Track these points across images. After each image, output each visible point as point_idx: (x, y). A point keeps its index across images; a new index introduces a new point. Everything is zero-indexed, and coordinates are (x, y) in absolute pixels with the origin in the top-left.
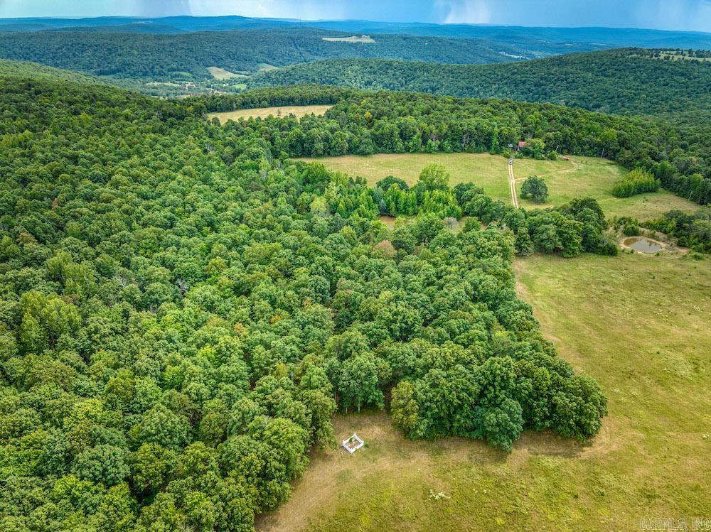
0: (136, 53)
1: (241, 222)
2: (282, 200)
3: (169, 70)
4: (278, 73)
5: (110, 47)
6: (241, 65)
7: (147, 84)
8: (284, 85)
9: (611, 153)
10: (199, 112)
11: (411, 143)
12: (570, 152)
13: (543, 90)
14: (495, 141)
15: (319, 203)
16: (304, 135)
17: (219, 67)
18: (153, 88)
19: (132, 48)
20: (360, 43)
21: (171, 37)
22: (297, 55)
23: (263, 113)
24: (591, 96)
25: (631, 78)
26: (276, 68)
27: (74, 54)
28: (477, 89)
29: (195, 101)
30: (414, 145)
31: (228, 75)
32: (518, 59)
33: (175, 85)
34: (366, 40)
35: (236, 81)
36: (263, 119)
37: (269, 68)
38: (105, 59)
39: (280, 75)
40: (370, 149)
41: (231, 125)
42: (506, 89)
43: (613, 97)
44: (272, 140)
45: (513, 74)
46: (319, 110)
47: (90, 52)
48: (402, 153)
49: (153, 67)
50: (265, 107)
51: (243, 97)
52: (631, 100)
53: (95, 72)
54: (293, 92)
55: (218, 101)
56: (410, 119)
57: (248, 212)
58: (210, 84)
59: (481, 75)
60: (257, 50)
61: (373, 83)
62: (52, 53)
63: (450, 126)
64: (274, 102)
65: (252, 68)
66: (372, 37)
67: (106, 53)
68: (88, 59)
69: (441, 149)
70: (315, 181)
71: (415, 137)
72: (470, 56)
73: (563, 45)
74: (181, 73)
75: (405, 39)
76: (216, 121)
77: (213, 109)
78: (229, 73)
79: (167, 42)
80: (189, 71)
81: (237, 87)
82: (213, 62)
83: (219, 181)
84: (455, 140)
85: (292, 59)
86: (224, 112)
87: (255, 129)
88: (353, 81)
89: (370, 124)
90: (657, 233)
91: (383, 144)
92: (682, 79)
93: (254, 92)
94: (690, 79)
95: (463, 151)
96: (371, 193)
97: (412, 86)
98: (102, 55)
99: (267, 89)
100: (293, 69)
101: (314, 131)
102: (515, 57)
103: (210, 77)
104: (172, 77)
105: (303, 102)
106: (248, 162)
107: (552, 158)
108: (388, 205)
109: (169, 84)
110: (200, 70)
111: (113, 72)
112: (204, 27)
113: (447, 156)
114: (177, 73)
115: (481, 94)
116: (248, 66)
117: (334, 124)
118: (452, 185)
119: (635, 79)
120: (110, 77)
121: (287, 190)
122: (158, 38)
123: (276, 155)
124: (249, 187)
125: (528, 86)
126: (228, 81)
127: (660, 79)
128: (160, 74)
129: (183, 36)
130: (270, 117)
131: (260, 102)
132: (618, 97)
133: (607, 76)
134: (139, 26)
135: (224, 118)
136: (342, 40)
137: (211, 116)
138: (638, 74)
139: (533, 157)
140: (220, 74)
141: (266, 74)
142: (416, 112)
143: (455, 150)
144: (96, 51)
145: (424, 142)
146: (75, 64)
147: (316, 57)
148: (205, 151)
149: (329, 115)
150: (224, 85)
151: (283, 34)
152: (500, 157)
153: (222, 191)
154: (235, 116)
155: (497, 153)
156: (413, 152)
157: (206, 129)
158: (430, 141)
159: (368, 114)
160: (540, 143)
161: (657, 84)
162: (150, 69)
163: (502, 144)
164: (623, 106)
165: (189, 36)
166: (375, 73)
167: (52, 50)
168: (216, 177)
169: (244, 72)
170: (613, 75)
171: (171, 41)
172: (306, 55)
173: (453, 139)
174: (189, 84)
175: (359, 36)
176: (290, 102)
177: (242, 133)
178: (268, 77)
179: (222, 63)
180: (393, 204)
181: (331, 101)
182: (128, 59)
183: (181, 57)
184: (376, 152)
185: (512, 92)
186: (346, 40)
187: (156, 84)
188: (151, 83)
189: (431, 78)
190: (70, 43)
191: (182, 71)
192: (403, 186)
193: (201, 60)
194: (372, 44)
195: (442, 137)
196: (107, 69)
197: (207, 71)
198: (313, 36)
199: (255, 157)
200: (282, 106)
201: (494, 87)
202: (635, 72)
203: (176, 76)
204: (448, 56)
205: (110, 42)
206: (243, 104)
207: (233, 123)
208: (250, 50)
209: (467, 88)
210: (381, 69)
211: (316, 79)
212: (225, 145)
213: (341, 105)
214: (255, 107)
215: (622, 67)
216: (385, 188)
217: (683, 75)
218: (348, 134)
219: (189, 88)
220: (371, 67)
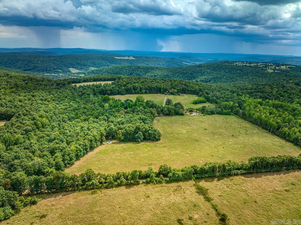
0: (40, 62)
1: (85, 109)
2: (96, 105)
3: (53, 69)
4: (97, 70)
5: (29, 60)
6: (82, 67)
7: (45, 74)
8: (99, 74)
9: (197, 93)
10: (69, 83)
11: (137, 91)
12: (185, 93)
13: (193, 76)
14: (162, 90)
15: (107, 105)
16: (104, 89)
17: (74, 68)
18: (47, 76)
19: (38, 61)
20: (129, 59)
21: (53, 57)
22: (104, 63)
23: (91, 83)
24: (209, 78)
25: (223, 72)
26: (96, 68)
27: (14, 63)
28: (170, 76)
29: (68, 80)
30: (138, 92)
31: (77, 71)
32: (189, 65)
33: (56, 75)
34: (132, 58)
35: (80, 73)
36: (91, 85)
37: (93, 69)
38: (27, 65)
39: (97, 71)
40: (124, 93)
41: (80, 87)
42: (181, 76)
43: (215, 78)
44: (94, 91)
45: (183, 70)
46: (110, 82)
47: (21, 62)
48: (134, 94)
49: (47, 68)
50: (92, 82)
51: (84, 78)
52: (221, 79)
53: (23, 70)
54: (101, 77)
55: (75, 80)
56: (137, 84)
57: (87, 107)
58: (69, 74)
59: (172, 71)
60: (89, 62)
61: (133, 74)
62: (4, 62)
63: (148, 86)
64: (95, 80)
65: (87, 68)
66: (134, 57)
67: (27, 62)
68: (20, 65)
69: (146, 93)
70: (106, 100)
71: (138, 89)
72: (171, 64)
73: (206, 60)
74: (58, 70)
75: (146, 58)
76: (75, 86)
77: (73, 82)
78: (78, 70)
79: (52, 58)
80: (61, 69)
81: (81, 75)
82: (71, 66)
83: (78, 100)
84: (150, 90)
85: (102, 65)
86: (78, 83)
87: (88, 88)
88: (125, 73)
89: (125, 85)
90: (197, 111)
91: (128, 91)
92: (240, 72)
93: (88, 77)
94: (242, 71)
95: (153, 93)
96: (122, 103)
97: (147, 75)
98: (25, 63)
99: (92, 76)
100: (103, 69)
101: (107, 88)
102: (189, 64)
103: (70, 72)
104: (54, 72)
105: (105, 80)
106: (87, 96)
107: (179, 95)
108: (127, 106)
109: (53, 74)
110: (65, 69)
111: (30, 70)
112: (67, 53)
113: (147, 95)
114: (56, 70)
115: (172, 77)
116: (85, 67)
117: (114, 86)
118: (145, 101)
119: (224, 72)
120: (29, 72)
121: (98, 102)
122: (49, 57)
123: (95, 94)
124: (87, 102)
125: (188, 75)
126: (77, 73)
127: (232, 72)
128: (49, 71)
129: (59, 56)
130: (93, 84)
131: (90, 80)
132: (217, 78)
133: (215, 71)
134: (39, 52)
135: (78, 85)
136: (122, 58)
137: (73, 85)
138: (225, 70)
139: (173, 95)
140: (74, 71)
141: (92, 71)
142: (139, 82)
143: (150, 93)
144: (23, 62)
145: (141, 91)
146: (14, 67)
147: (112, 64)
148: (73, 94)
149: (112, 84)
150: (76, 75)
151: (99, 56)
152: (163, 95)
153: (79, 103)
154: (82, 84)
155: (163, 94)
156: (137, 94)
157: (73, 88)
158: (142, 90)
159: (124, 83)
160: (176, 90)
161: (231, 73)
162: (45, 69)
163: (164, 91)
164: (218, 81)
165: (61, 56)
166: (134, 70)
167: (5, 62)
168: (77, 100)
169: (83, 70)
170: (217, 70)
171: (54, 58)
172: (108, 63)
173: (149, 90)
174: (61, 74)
175: (129, 57)
176: (101, 80)
177: (84, 89)
178: (93, 72)
179: (74, 66)
180: (128, 106)
181: (114, 80)
182: (36, 65)
183: (58, 64)
184: (126, 94)
185: (182, 77)
186: (124, 58)
187: (48, 74)
188: (46, 74)
189: (155, 72)
190: (12, 59)
191: (58, 69)
192: (132, 101)
193: (66, 65)
194: (133, 60)
195: (146, 89)
196: (28, 69)
197: (69, 70)
198: (111, 57)
199: (89, 95)
200: (98, 81)
201: (176, 75)
202: (224, 69)
203: (56, 71)
204: (163, 64)
205: (29, 59)
206: (84, 81)
207: (82, 86)
208: (86, 62)
209: (167, 75)
210: (136, 69)
211: (112, 72)
212: (79, 92)
213: (116, 81)
214: (88, 82)
215: (220, 68)
216: (126, 102)
217: (240, 70)
218: (117, 89)
219: (61, 76)
220: (132, 68)
